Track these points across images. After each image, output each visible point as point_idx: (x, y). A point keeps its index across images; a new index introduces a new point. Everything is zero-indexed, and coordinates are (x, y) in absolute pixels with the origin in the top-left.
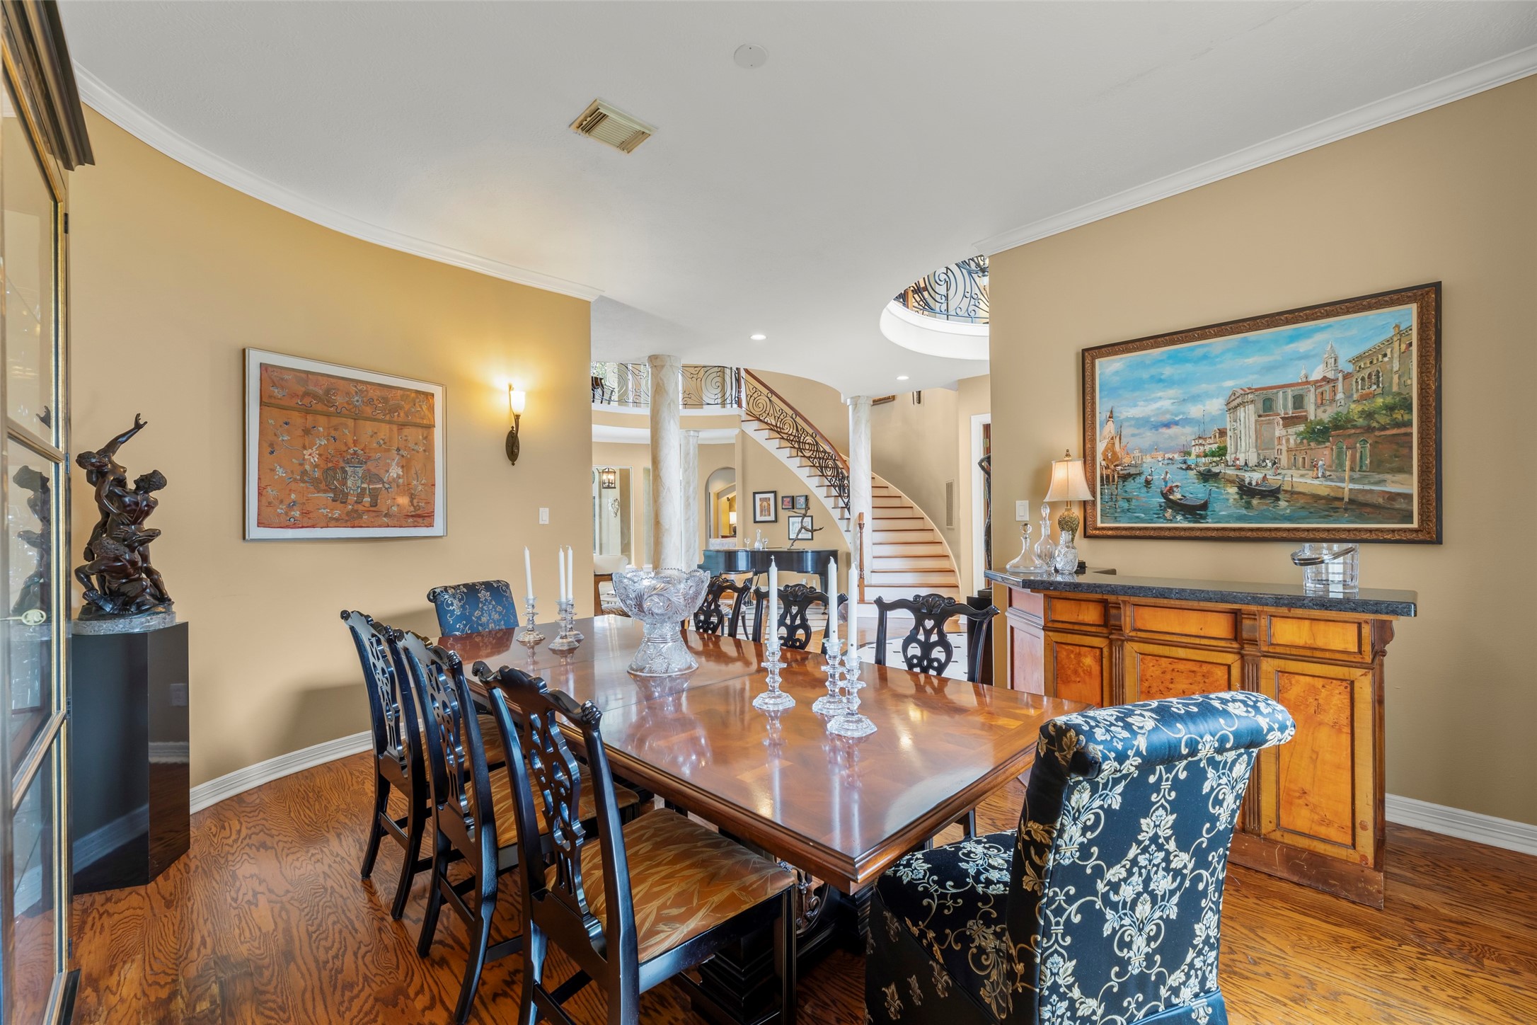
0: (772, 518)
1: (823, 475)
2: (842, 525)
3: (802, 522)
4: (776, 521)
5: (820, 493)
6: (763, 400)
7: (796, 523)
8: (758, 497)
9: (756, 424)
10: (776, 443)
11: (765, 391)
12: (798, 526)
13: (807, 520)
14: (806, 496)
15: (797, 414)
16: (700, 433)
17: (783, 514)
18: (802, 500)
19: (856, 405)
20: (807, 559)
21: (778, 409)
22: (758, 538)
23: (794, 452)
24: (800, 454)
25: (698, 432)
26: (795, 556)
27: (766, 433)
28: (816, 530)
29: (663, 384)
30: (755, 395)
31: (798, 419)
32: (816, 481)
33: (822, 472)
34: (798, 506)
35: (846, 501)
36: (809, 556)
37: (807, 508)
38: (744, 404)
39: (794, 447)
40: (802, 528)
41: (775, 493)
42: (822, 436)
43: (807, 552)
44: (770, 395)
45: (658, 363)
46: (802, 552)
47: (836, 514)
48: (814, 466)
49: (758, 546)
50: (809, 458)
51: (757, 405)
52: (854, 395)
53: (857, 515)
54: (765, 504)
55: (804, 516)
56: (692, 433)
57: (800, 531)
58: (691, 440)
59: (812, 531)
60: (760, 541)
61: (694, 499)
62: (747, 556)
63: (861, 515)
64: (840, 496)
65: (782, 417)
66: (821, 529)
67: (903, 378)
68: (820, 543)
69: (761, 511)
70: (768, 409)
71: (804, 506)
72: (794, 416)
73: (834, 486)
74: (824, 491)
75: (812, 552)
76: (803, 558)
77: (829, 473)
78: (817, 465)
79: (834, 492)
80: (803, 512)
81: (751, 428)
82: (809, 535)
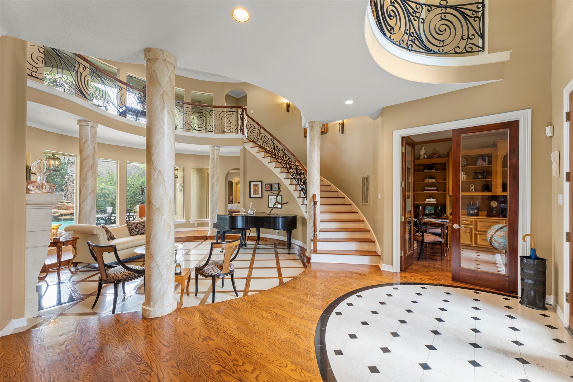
0: (259, 195)
1: (288, 172)
2: (300, 201)
3: (276, 198)
4: (262, 197)
5: (287, 182)
6: (256, 131)
7: (272, 199)
8: (252, 184)
9: (251, 144)
10: (262, 154)
11: (257, 126)
12: (274, 201)
13: (279, 197)
14: (279, 184)
15: (274, 138)
16: (221, 149)
17: (266, 194)
18: (276, 186)
19: (312, 127)
20: (279, 222)
21: (264, 136)
22: (251, 208)
23: (272, 160)
24: (275, 160)
25: (220, 147)
26: (272, 220)
27: (257, 149)
28: (284, 204)
29: (156, 76)
30: (252, 128)
31: (275, 141)
32: (284, 175)
33: (288, 170)
34: (274, 189)
35: (302, 187)
36: (281, 219)
37: (279, 190)
38: (246, 133)
39: (272, 157)
40: (276, 202)
41: (261, 182)
42: (288, 151)
43: (279, 217)
44: (259, 128)
45: (151, 56)
46: (276, 217)
47: (296, 194)
48: (283, 167)
49: (250, 213)
50: (280, 163)
51: (253, 133)
52: (311, 121)
53: (311, 195)
54: (256, 187)
55: (278, 195)
56: (216, 148)
57: (275, 204)
58: (215, 152)
59: (282, 204)
60: (251, 210)
61: (216, 184)
62: (243, 219)
63: (314, 196)
64: (298, 184)
65: (266, 140)
66: (287, 203)
67: (349, 102)
68: (287, 211)
69: (254, 192)
70: (258, 136)
71: (277, 189)
72: (273, 140)
73: (295, 179)
74: (289, 181)
75: (282, 217)
76: (277, 221)
77: (292, 171)
78: (285, 166)
79: (295, 182)
80: (277, 193)
81: (249, 146)
82: (280, 206)
